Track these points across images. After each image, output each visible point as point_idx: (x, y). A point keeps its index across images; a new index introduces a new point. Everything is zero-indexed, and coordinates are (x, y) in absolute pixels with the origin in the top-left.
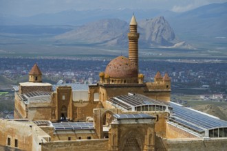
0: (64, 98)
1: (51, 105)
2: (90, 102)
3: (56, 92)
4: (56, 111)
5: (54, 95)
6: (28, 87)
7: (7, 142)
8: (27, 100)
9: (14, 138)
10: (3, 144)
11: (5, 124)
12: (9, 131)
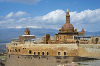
0: (47, 39)
5: (44, 38)
7: (58, 54)
8: (34, 40)
9: (63, 52)
10: (54, 55)
11: (55, 46)
12: (59, 49)
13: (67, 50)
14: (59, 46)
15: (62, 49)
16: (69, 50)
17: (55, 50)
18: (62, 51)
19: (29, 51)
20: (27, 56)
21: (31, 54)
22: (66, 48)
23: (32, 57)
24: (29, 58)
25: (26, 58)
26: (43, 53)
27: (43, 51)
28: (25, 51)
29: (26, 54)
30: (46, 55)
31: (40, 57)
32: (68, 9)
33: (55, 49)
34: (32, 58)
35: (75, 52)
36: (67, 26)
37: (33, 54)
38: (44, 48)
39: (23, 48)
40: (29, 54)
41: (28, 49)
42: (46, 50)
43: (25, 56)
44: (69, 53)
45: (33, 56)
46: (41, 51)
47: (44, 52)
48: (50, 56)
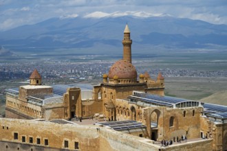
0: (73, 98)
1: (64, 105)
2: (95, 100)
3: (68, 93)
4: (68, 110)
5: (66, 96)
6: (33, 90)
7: (63, 145)
8: (42, 102)
9: (74, 141)
10: (58, 147)
11: (59, 127)
12: (66, 134)
13: (80, 139)
14: (66, 130)
15: (71, 135)
16: (84, 138)
17: (58, 136)
18: (71, 139)
19: (13, 135)
20: (11, 144)
21: (16, 141)
22: (78, 134)
23: (19, 146)
24: (14, 147)
25: (9, 148)
26: (39, 141)
27: (38, 137)
28: (7, 133)
29: (8, 140)
30: (44, 145)
31: (33, 148)
32: (127, 26)
33: (58, 133)
34: (18, 149)
35: (94, 145)
36: (118, 70)
37: (19, 141)
38: (39, 130)
39: (3, 127)
40: (13, 140)
41: (12, 129)
42: (42, 134)
43: (6, 144)
44: (83, 145)
45: (21, 144)
46: (35, 135)
47: (40, 138)
48: (50, 148)
